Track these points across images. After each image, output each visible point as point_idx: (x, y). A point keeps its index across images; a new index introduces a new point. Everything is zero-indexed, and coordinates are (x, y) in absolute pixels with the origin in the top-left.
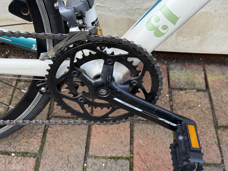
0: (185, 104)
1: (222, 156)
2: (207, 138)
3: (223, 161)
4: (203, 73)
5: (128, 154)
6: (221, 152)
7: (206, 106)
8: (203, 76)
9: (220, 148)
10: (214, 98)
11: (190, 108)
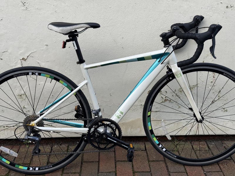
0: (136, 155)
1: (150, 169)
2: (145, 165)
3: (151, 171)
4: (144, 145)
5: (114, 171)
6: (150, 168)
7: (145, 155)
8: (144, 146)
9: (150, 167)
10: (148, 152)
11: (138, 156)
